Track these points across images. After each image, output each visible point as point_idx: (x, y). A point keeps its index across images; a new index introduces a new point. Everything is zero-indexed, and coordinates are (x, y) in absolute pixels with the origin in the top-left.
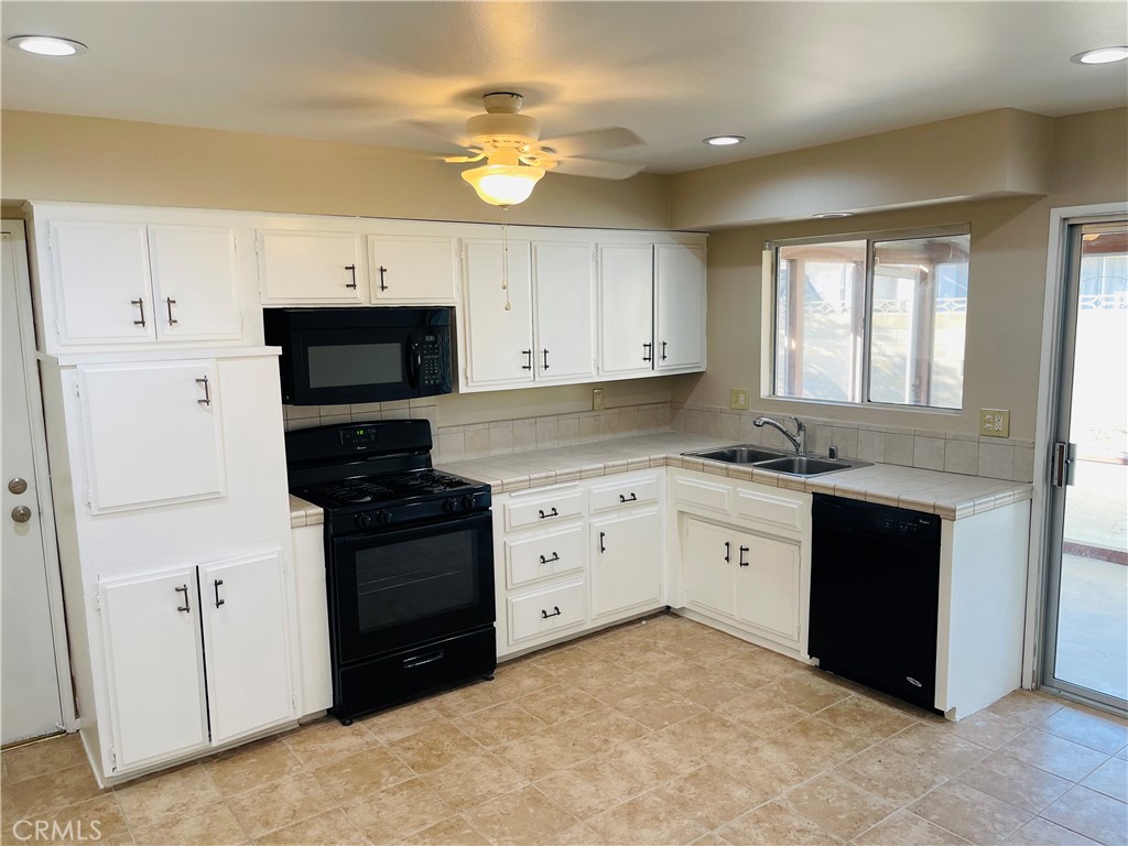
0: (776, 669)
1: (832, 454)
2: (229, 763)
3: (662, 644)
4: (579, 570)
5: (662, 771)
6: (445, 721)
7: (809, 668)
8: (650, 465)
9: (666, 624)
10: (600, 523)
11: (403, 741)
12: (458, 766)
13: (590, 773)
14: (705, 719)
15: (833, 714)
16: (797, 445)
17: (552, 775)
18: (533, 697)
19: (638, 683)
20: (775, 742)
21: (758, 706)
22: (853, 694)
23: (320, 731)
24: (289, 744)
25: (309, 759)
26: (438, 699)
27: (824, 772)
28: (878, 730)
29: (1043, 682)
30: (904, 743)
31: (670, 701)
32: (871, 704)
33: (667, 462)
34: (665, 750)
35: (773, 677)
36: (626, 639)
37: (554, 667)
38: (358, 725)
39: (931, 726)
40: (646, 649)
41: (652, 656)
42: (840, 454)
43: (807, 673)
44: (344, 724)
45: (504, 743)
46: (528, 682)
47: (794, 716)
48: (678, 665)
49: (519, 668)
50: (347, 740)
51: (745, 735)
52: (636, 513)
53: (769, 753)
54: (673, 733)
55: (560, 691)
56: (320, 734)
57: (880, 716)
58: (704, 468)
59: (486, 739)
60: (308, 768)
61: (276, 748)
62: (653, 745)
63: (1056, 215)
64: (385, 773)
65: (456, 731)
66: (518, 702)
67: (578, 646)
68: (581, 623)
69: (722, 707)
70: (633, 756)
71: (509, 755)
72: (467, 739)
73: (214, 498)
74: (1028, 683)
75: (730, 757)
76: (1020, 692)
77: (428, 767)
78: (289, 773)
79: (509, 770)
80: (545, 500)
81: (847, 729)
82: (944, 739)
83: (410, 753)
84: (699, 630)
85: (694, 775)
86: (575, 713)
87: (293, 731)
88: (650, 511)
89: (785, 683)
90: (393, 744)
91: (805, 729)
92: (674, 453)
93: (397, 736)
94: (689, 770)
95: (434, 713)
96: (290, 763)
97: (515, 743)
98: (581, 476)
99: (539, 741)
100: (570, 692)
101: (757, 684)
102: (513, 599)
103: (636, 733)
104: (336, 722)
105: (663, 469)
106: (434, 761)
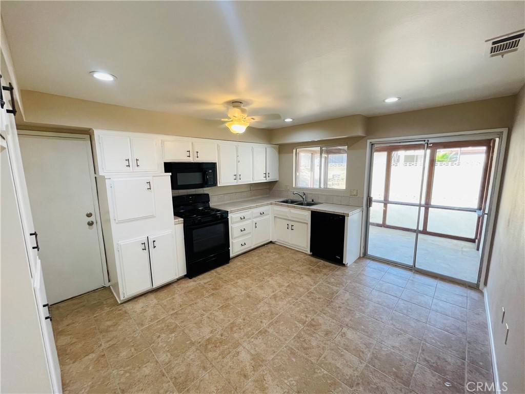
0: (302, 256)
1: (313, 201)
2: (158, 292)
3: (271, 251)
4: (250, 233)
5: (280, 286)
6: (218, 276)
7: (310, 255)
8: (267, 205)
9: (271, 246)
10: (255, 220)
11: (208, 282)
12: (225, 288)
13: (261, 287)
14: (288, 270)
15: (319, 267)
16: (303, 199)
17: (251, 289)
18: (241, 267)
19: (268, 262)
20: (307, 275)
21: (300, 266)
22: (322, 261)
23: (183, 281)
24: (175, 285)
25: (182, 289)
26: (215, 270)
27: (320, 282)
28: (330, 270)
29: (365, 255)
30: (337, 273)
31: (277, 266)
32: (327, 263)
33: (271, 204)
34: (279, 279)
35: (302, 258)
36: (262, 250)
37: (244, 259)
38: (194, 279)
39: (343, 268)
40: (268, 252)
41: (270, 254)
42: (314, 201)
43: (310, 256)
44: (190, 279)
45: (236, 281)
46: (239, 263)
47: (309, 268)
48: (277, 256)
49: (236, 260)
50: (191, 283)
51: (299, 274)
52: (264, 217)
53: (306, 278)
54: (280, 275)
55: (248, 265)
56: (183, 282)
57: (330, 266)
58: (281, 205)
59: (231, 280)
60: (182, 292)
61: (171, 287)
62: (276, 278)
63: (369, 141)
64: (205, 292)
65: (222, 279)
66: (237, 269)
67: (250, 253)
68: (251, 247)
69: (291, 267)
70: (271, 282)
71: (238, 284)
72: (226, 280)
73: (153, 217)
74: (361, 256)
75: (296, 280)
76: (360, 258)
77: (217, 289)
78: (177, 294)
79: (239, 288)
80: (242, 214)
81: (324, 270)
82: (347, 271)
83: (210, 286)
84: (280, 247)
85: (289, 286)
86: (254, 271)
87: (176, 282)
88: (267, 217)
89: (305, 259)
90: (205, 283)
91: (313, 271)
92: (273, 201)
93: (206, 281)
94: (286, 284)
95: (215, 274)
96: (176, 291)
97: (239, 281)
98: (250, 208)
99: (246, 279)
100: (251, 265)
101: (298, 260)
102: (234, 241)
103: (271, 276)
104: (187, 278)
105: (270, 206)
106: (218, 287)
